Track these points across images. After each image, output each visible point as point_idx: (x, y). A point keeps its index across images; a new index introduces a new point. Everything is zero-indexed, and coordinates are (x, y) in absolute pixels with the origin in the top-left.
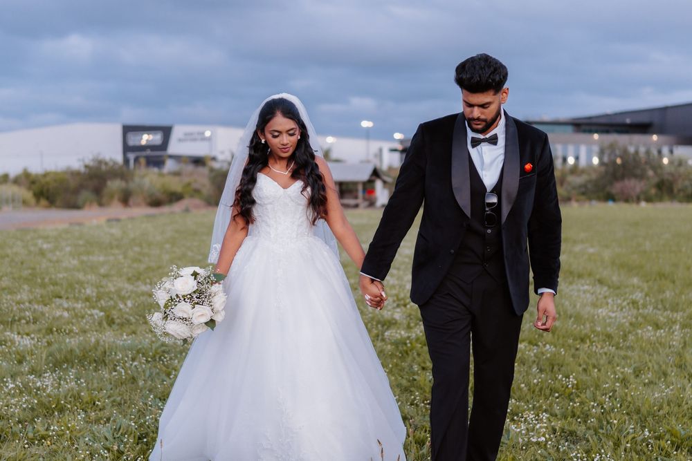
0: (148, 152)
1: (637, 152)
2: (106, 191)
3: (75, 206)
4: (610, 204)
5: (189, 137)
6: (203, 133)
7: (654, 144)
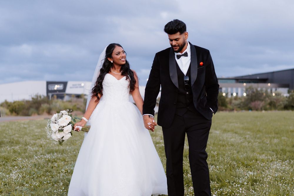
0: (58, 93)
1: (262, 90)
2: (41, 109)
3: (28, 115)
4: (250, 112)
5: (75, 86)
6: (81, 85)
7: (269, 87)
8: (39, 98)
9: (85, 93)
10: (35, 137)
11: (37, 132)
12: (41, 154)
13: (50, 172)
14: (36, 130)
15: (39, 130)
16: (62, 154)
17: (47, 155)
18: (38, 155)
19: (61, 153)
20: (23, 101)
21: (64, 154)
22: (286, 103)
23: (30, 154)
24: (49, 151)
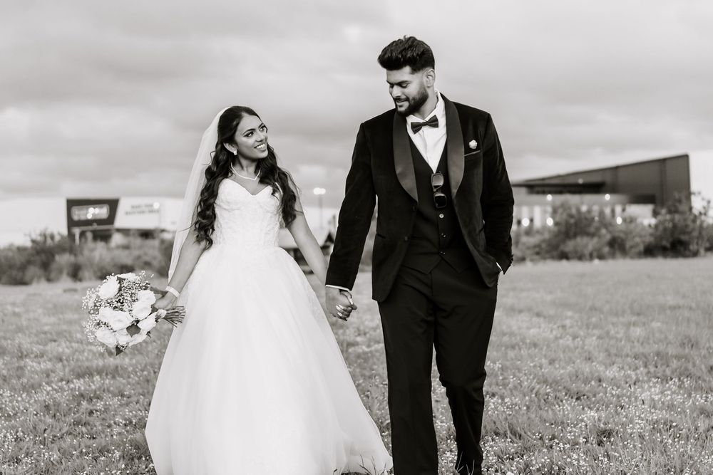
0: (95, 227)
1: (589, 211)
2: (54, 266)
3: (23, 283)
4: (564, 263)
5: (136, 210)
6: (152, 206)
7: (606, 204)
8: (49, 241)
9: (163, 226)
10: (43, 336)
11: (47, 324)
12: (62, 380)
13: (85, 424)
14: (45, 320)
15: (53, 319)
16: (114, 377)
17: (75, 381)
18: (52, 382)
19: (111, 375)
20: (10, 248)
21: (118, 378)
22: (649, 239)
23: (32, 380)
24: (80, 371)
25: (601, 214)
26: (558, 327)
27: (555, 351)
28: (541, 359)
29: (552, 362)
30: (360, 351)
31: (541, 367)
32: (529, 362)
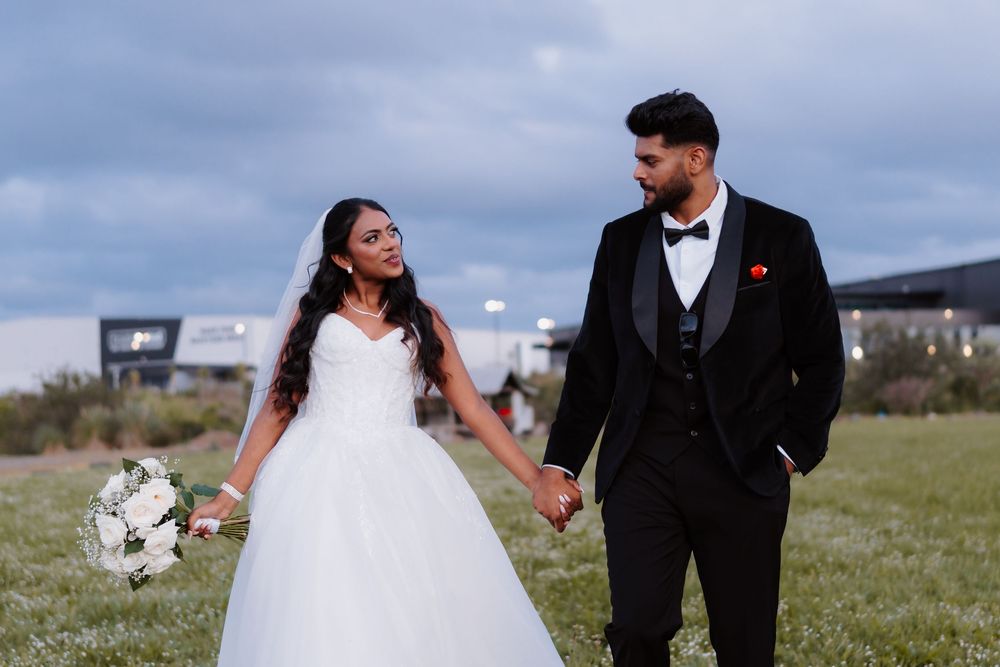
0: (144, 362)
1: (920, 337)
2: (78, 425)
3: (28, 450)
4: (881, 419)
5: (209, 336)
6: (232, 329)
7: (948, 323)
8: (72, 386)
9: (250, 360)
10: (45, 546)
11: (55, 526)
12: (63, 629)
14: (53, 517)
15: (65, 517)
16: (149, 624)
17: (84, 630)
18: (46, 632)
19: (145, 620)
20: (10, 398)
21: (156, 626)
23: (14, 629)
24: (93, 612)
25: (939, 341)
26: (878, 533)
27: (876, 579)
28: (852, 593)
29: (871, 600)
30: (555, 576)
31: (853, 609)
32: (833, 600)
